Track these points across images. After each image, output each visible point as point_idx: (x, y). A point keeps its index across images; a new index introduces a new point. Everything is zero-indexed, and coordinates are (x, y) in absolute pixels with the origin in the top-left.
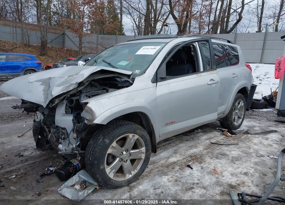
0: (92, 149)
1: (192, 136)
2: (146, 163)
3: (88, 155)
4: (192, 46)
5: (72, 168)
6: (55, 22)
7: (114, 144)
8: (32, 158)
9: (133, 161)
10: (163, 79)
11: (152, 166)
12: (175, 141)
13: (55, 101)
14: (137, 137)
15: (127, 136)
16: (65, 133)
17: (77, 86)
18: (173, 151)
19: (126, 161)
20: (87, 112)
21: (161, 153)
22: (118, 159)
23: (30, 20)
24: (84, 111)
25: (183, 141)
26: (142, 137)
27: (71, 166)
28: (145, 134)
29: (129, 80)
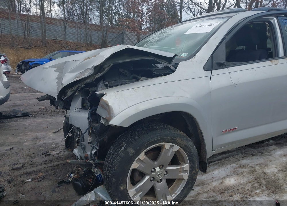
0: (111, 160)
1: (260, 149)
2: (190, 186)
3: (106, 168)
4: (267, 23)
5: (91, 179)
6: (116, 22)
7: (142, 156)
8: (58, 158)
9: (170, 182)
10: (221, 66)
11: (199, 188)
12: (236, 155)
13: (67, 92)
14: (176, 148)
15: (162, 146)
16: (79, 134)
17: (93, 73)
18: (232, 169)
19: (159, 181)
20: (103, 107)
21: (214, 170)
22: (147, 178)
23: (93, 22)
24: (99, 106)
25: (247, 156)
26: (185, 148)
27: (91, 178)
28: (191, 144)
29: (170, 66)
